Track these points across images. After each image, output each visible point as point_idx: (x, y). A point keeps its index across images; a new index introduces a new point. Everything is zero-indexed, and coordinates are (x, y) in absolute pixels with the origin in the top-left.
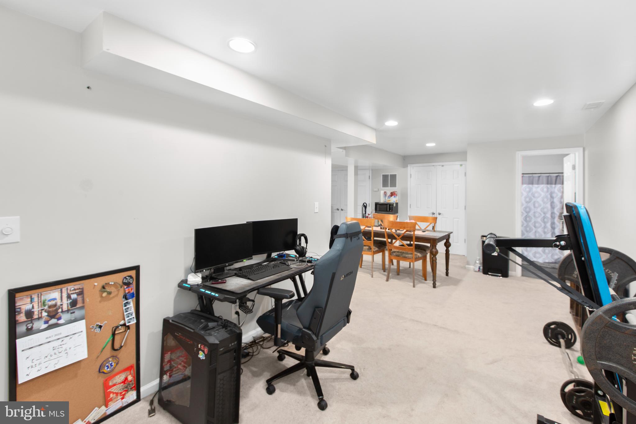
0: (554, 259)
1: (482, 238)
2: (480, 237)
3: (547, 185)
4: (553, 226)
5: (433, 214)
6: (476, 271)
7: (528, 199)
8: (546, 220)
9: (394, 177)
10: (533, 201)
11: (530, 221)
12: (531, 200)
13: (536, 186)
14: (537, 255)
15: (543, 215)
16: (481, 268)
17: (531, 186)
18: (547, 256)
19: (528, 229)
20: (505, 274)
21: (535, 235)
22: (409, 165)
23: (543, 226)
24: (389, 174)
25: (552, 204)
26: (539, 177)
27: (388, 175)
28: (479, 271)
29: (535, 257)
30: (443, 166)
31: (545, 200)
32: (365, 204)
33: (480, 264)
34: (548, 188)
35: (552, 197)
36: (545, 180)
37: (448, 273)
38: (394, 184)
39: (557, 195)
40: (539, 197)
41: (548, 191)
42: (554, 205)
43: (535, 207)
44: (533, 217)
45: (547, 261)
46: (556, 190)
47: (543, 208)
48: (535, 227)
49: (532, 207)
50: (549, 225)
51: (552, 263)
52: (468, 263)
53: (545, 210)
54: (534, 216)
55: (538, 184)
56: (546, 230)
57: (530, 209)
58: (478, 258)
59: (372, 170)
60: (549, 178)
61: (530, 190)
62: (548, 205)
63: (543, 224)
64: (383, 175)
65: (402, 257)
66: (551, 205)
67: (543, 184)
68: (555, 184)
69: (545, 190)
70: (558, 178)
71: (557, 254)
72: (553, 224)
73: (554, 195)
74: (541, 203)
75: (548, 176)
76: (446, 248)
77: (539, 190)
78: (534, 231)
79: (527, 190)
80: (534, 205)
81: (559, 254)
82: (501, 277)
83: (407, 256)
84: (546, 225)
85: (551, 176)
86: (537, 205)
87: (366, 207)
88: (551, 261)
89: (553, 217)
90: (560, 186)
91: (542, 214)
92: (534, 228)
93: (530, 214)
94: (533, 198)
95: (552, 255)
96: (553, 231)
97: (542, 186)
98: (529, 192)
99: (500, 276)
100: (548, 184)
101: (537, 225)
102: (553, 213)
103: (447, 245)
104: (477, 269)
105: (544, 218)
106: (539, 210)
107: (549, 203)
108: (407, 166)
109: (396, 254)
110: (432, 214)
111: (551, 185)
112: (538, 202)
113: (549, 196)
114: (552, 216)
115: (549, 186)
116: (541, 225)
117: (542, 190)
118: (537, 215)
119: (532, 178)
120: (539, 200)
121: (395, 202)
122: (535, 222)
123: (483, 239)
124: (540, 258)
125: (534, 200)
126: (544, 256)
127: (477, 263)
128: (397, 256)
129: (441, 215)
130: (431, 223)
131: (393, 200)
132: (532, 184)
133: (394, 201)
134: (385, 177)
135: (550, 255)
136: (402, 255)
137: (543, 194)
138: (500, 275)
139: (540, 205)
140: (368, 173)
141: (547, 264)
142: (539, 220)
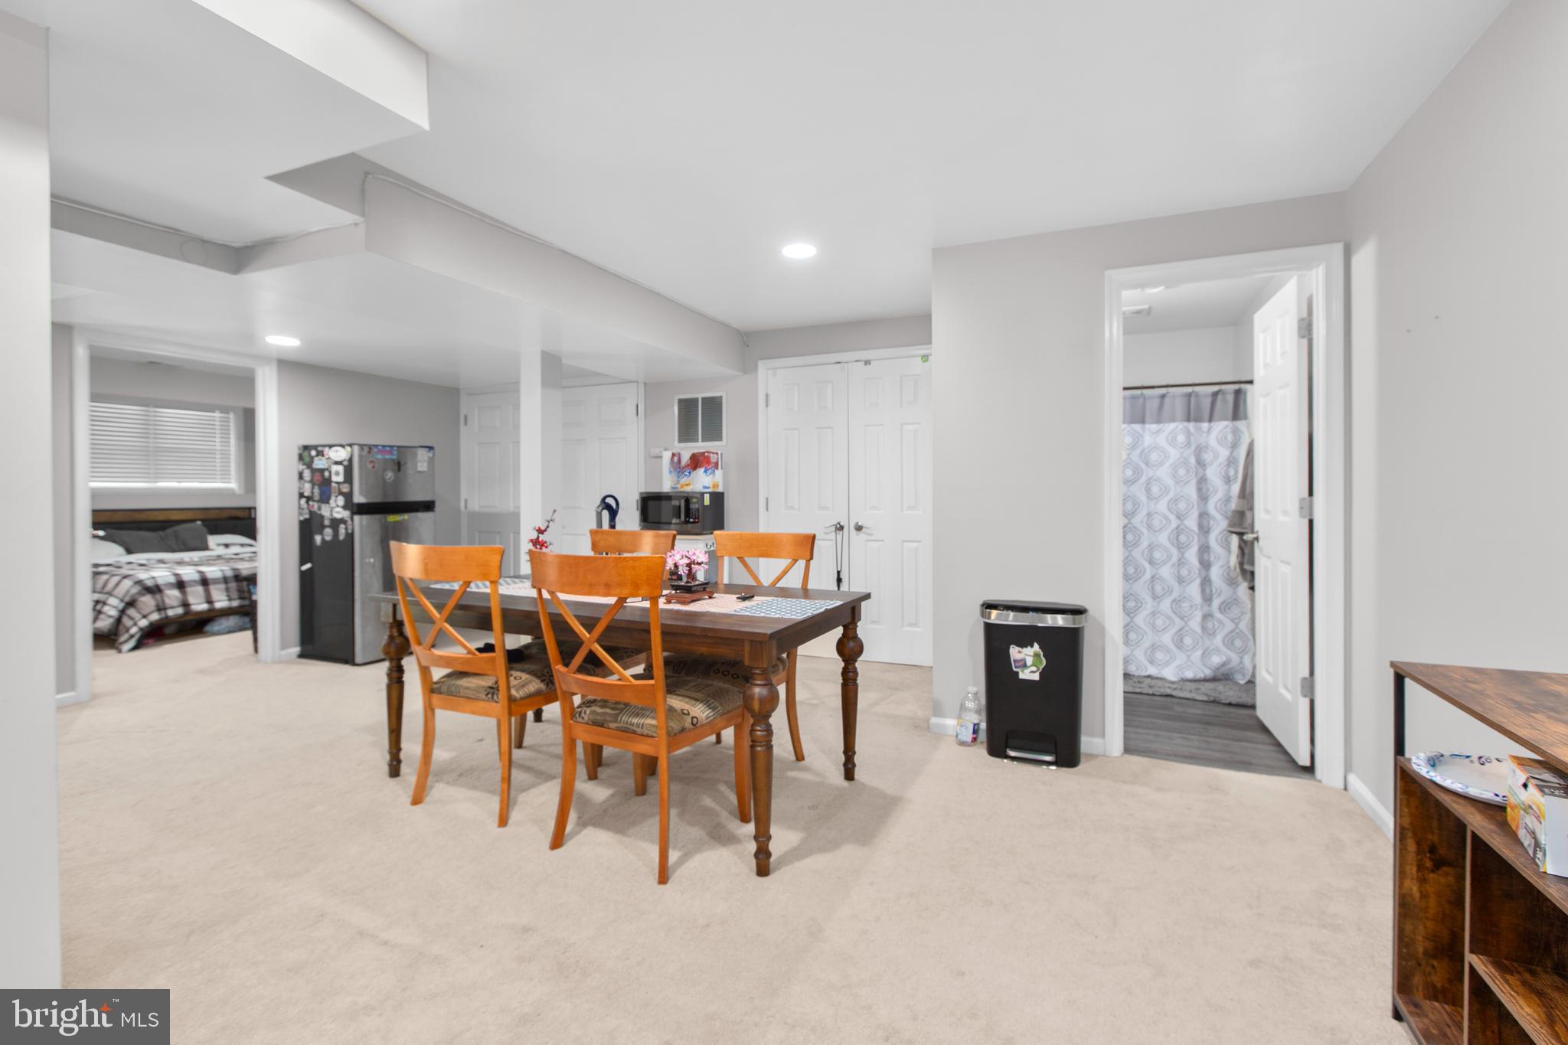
0: (1209, 668)
1: (983, 615)
2: (978, 610)
3: (1186, 424)
4: (1206, 556)
5: (837, 529)
6: (962, 744)
7: (1129, 473)
8: (1183, 538)
9: (713, 406)
10: (1143, 479)
11: (1136, 544)
12: (1137, 472)
13: (1154, 427)
14: (1159, 656)
15: (1175, 523)
16: (983, 726)
17: (1137, 427)
18: (1189, 656)
19: (1131, 570)
20: (1068, 756)
21: (1153, 588)
22: (761, 364)
23: (1175, 559)
24: (700, 396)
25: (1202, 481)
26: (1163, 396)
27: (697, 399)
28: (974, 740)
29: (1152, 662)
30: (867, 362)
31: (1182, 472)
32: (610, 501)
33: (978, 712)
34: (1188, 434)
35: (1201, 463)
36: (1179, 407)
37: (854, 765)
38: (714, 431)
39: (1216, 457)
40: (1161, 464)
41: (1188, 444)
42: (1208, 490)
43: (1150, 497)
44: (1145, 531)
45: (1189, 674)
46: (1212, 441)
47: (1175, 500)
48: (1151, 562)
49: (1143, 498)
50: (1192, 555)
51: (1205, 680)
52: (938, 710)
53: (1182, 506)
54: (1149, 527)
55: (1158, 421)
56: (1184, 572)
57: (1136, 504)
58: (973, 689)
59: (645, 384)
60: (1193, 399)
61: (1137, 439)
62: (1191, 491)
63: (1175, 552)
64: (681, 401)
65: (618, 729)
66: (1199, 490)
67: (1173, 420)
68: (1210, 420)
69: (1181, 438)
70: (1220, 397)
71: (1217, 650)
72: (1204, 549)
73: (1207, 457)
74: (1170, 482)
75: (1189, 395)
76: (843, 664)
77: (1161, 440)
78: (1148, 576)
79: (1128, 440)
80: (1148, 490)
81: (1225, 650)
82: (1053, 768)
83: (638, 725)
84: (1183, 554)
85: (1197, 395)
86: (1155, 489)
87: (613, 513)
88: (1201, 675)
89: (1204, 529)
90: (1227, 426)
91: (1172, 517)
92: (1147, 565)
93: (1137, 521)
94: (1143, 466)
95: (1205, 654)
96: (1204, 573)
97: (1172, 426)
98: (1133, 447)
99: (1049, 763)
100: (1188, 420)
101: (1157, 555)
102: (1203, 515)
103: (850, 650)
104: (968, 736)
105: (1178, 531)
106: (1162, 506)
107: (1194, 482)
108: (756, 369)
109: (593, 712)
110: (834, 528)
111: (1198, 424)
112: (1158, 480)
113: (1192, 460)
114: (1200, 526)
115: (1191, 426)
116: (1169, 557)
117: (1172, 441)
118: (1156, 522)
119: (1141, 401)
120: (1163, 473)
121: (710, 490)
122: (1151, 548)
123: (989, 618)
124: (1167, 664)
125: (1148, 472)
126: (1180, 658)
127: (970, 710)
128: (596, 723)
129: (864, 530)
130: (795, 561)
131: (701, 482)
132: (1143, 422)
133: (705, 487)
134: (687, 407)
135: (1199, 653)
136: (615, 721)
137: (1174, 454)
138: (1048, 758)
139: (1166, 490)
140: (632, 397)
141: (1193, 686)
142: (1163, 538)
